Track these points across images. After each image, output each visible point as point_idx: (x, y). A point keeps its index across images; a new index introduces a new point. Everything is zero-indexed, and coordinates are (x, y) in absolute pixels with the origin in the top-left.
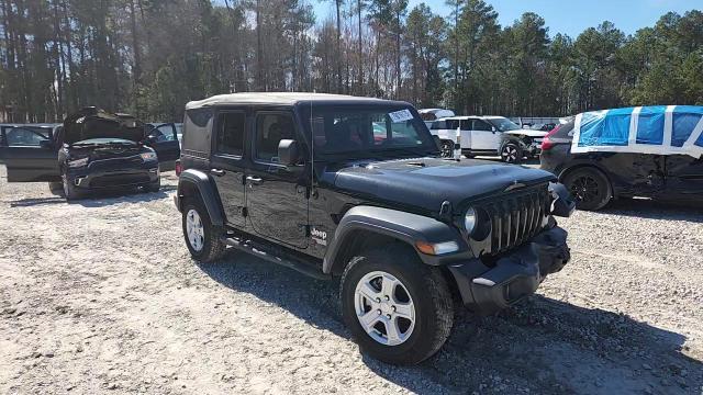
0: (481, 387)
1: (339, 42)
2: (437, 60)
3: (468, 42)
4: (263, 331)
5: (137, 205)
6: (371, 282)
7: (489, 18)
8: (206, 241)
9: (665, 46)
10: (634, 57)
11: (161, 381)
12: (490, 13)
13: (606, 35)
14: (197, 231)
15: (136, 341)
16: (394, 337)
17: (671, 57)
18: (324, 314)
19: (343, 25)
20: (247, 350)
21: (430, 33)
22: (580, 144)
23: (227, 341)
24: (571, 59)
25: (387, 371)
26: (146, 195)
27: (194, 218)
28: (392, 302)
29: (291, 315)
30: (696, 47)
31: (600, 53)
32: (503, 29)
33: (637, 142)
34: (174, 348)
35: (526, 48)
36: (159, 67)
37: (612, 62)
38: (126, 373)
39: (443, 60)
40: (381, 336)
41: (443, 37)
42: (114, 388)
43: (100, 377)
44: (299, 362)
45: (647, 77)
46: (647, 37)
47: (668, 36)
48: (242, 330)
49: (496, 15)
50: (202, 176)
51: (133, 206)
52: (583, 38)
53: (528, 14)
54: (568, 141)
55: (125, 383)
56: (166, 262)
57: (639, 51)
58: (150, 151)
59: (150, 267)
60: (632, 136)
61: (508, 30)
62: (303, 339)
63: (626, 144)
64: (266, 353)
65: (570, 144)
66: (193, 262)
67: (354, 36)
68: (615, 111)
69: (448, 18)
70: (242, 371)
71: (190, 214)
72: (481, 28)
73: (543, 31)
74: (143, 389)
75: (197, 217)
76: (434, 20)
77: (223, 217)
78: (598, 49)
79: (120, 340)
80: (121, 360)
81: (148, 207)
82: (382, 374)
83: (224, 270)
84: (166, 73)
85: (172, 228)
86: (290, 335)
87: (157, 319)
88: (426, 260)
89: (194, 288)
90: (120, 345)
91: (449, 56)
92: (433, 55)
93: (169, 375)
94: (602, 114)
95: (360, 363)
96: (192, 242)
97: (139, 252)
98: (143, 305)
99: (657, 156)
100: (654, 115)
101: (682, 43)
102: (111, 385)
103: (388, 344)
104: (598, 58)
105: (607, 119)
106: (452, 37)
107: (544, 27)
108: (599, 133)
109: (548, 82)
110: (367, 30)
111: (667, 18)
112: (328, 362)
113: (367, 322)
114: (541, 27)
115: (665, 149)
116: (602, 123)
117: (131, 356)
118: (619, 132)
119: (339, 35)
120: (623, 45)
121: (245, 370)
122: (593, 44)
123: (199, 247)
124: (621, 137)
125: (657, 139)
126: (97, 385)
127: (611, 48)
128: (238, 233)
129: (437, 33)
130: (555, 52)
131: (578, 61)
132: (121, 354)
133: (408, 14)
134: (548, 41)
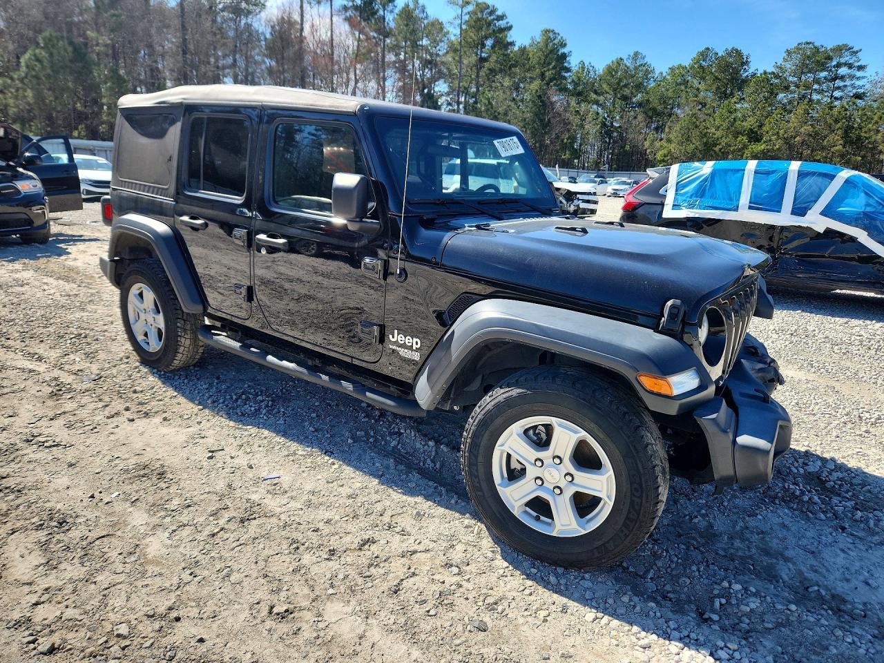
0: (717, 604)
1: (301, 39)
2: (434, 80)
3: (473, 59)
4: (309, 504)
5: (17, 265)
6: (526, 432)
7: (502, 30)
8: (170, 338)
9: (698, 89)
10: (664, 100)
11: (148, 628)
12: (502, 24)
13: (636, 68)
14: (151, 321)
15: (75, 534)
16: (565, 523)
17: (704, 105)
18: (401, 467)
19: (307, 17)
20: (295, 546)
21: (425, 42)
22: (676, 206)
23: (253, 528)
24: (594, 96)
25: (552, 579)
26: (26, 248)
27: (144, 298)
28: (568, 466)
29: (348, 470)
30: (732, 94)
31: (627, 92)
32: (516, 48)
33: (750, 208)
34: (155, 546)
35: (542, 75)
36: (25, 49)
37: (640, 105)
38: (70, 613)
39: (441, 82)
40: (537, 519)
41: (442, 48)
42: (52, 650)
43: (18, 624)
44: (398, 568)
45: (677, 127)
46: (681, 78)
47: (703, 78)
48: (272, 503)
49: (510, 28)
50: (160, 227)
51: (10, 266)
52: (611, 71)
53: (547, 31)
54: (658, 200)
55: (75, 639)
56: (95, 368)
57: (670, 94)
58: (31, 178)
59: (66, 378)
60: (745, 199)
61: (523, 50)
62: (386, 519)
63: (736, 209)
64: (332, 552)
65: (662, 205)
66: (145, 370)
67: (324, 35)
68: (723, 164)
69: (451, 23)
70: (301, 594)
71: (135, 290)
72: (489, 43)
73: (564, 56)
74: (115, 650)
75: (150, 296)
76: (433, 24)
77: (203, 300)
78: (625, 86)
79: (42, 535)
80: (52, 581)
81: (37, 270)
82: (546, 585)
83: (203, 385)
84: (38, 60)
85: (89, 307)
86: (362, 511)
87: (106, 484)
88: (654, 405)
89: (157, 420)
90: (44, 546)
91: (449, 76)
92: (428, 73)
93: (162, 610)
94: (707, 167)
95: (501, 563)
96: (140, 338)
97: (41, 350)
98: (70, 455)
99: (772, 227)
100: (773, 172)
101: (718, 88)
102: (44, 645)
103: (554, 534)
104: (625, 98)
105: (713, 174)
106: (453, 49)
107: (565, 50)
108: (701, 192)
109: (566, 123)
110: (342, 28)
111: (704, 54)
112: (448, 565)
113: (515, 497)
114: (562, 51)
115: (783, 218)
116: (706, 180)
117: (72, 570)
118: (729, 194)
119: (302, 30)
120: (652, 84)
121: (306, 591)
122: (620, 80)
123: (154, 346)
124: (731, 199)
125: (773, 204)
126: (15, 648)
127: (639, 87)
128: (230, 326)
129: (435, 43)
130: (576, 84)
131: (601, 98)
132: (51, 565)
133: (397, 11)
134: (568, 70)
